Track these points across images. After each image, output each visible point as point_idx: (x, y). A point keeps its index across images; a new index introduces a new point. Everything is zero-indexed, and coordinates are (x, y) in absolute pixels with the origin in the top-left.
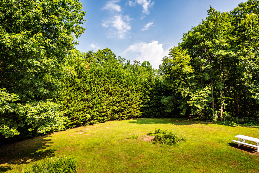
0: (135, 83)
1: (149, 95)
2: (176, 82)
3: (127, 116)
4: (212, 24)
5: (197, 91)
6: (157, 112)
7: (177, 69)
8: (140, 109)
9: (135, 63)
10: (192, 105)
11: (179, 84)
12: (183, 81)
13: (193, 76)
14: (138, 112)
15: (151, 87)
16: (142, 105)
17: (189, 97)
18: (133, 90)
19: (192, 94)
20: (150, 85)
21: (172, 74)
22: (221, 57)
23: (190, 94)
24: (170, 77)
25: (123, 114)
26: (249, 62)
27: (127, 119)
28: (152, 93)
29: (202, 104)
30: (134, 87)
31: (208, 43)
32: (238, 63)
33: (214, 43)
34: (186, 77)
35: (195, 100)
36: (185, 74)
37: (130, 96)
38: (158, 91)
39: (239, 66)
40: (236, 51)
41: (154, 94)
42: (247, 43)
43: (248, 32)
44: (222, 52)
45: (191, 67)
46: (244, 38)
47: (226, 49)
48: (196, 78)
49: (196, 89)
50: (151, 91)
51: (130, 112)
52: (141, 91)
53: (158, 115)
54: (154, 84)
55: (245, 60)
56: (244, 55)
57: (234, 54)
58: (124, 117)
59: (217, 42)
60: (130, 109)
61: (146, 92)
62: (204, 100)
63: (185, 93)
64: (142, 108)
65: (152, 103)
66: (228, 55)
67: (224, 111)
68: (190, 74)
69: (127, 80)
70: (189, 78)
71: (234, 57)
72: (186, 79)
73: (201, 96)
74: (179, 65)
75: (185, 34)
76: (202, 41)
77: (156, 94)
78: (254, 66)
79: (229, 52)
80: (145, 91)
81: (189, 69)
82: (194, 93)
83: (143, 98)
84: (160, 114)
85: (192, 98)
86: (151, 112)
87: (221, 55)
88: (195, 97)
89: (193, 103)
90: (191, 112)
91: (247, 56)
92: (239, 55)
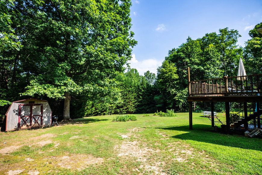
0: (130, 86)
1: (142, 95)
2: (167, 85)
3: (125, 111)
4: (190, 49)
5: (180, 91)
6: (148, 108)
7: (168, 76)
8: (135, 106)
9: (129, 70)
10: (177, 99)
11: (169, 86)
12: (171, 84)
13: (178, 81)
14: (133, 109)
15: (143, 90)
16: (136, 104)
17: (175, 95)
18: (129, 91)
19: (177, 92)
20: (142, 87)
21: (164, 79)
22: (195, 69)
23: (176, 93)
24: (163, 81)
25: (123, 109)
26: (211, 74)
27: (125, 114)
28: (144, 93)
29: (183, 99)
30: (130, 89)
31: (187, 60)
32: (205, 74)
33: (191, 60)
34: (173, 81)
35: (179, 97)
36: (173, 79)
37: (127, 96)
38: (149, 93)
39: (205, 76)
40: (203, 67)
41: (146, 95)
42: (209, 62)
43: (210, 56)
44: (196, 67)
45: (177, 75)
46: (208, 59)
47: (198, 64)
48: (179, 82)
49: (180, 89)
50: (143, 92)
51: (128, 108)
52: (135, 93)
53: (149, 111)
54: (146, 87)
55: (209, 73)
56: (208, 69)
57: (203, 69)
58: (123, 112)
59: (193, 60)
60: (128, 106)
61: (140, 93)
62: (185, 96)
63: (173, 92)
64: (136, 106)
65: (144, 102)
66: (199, 69)
67: (196, 105)
68: (176, 80)
69: (125, 83)
70: (175, 82)
71: (202, 70)
72: (173, 82)
73: (183, 94)
74: (170, 73)
75: (170, 51)
76: (184, 58)
77: (148, 95)
78: (213, 76)
79: (200, 67)
80: (138, 92)
81: (176, 76)
82: (178, 92)
83: (137, 98)
84: (150, 110)
85: (177, 95)
86: (143, 109)
87: (195, 68)
88: (179, 94)
89: (178, 98)
90: (176, 105)
91: (209, 70)
92: (205, 69)
